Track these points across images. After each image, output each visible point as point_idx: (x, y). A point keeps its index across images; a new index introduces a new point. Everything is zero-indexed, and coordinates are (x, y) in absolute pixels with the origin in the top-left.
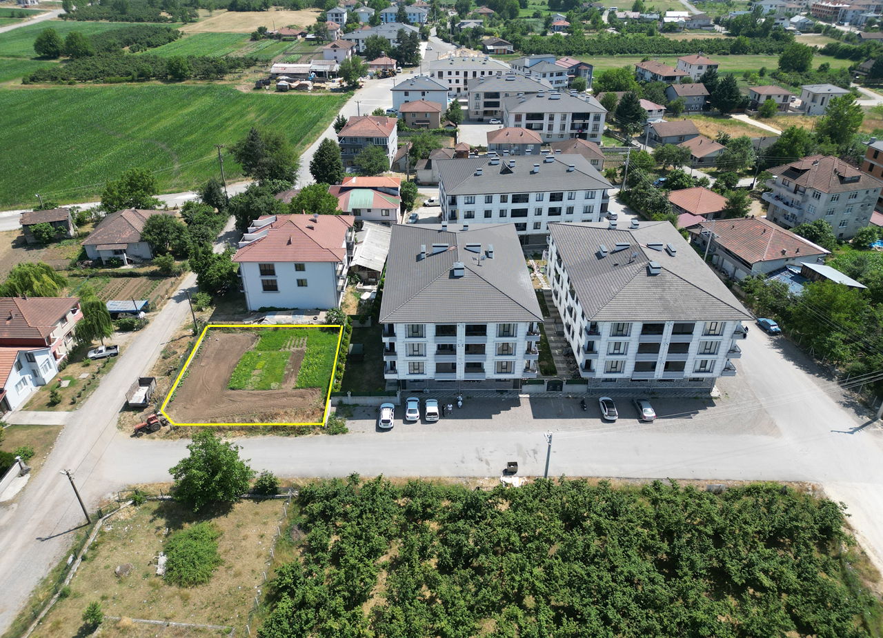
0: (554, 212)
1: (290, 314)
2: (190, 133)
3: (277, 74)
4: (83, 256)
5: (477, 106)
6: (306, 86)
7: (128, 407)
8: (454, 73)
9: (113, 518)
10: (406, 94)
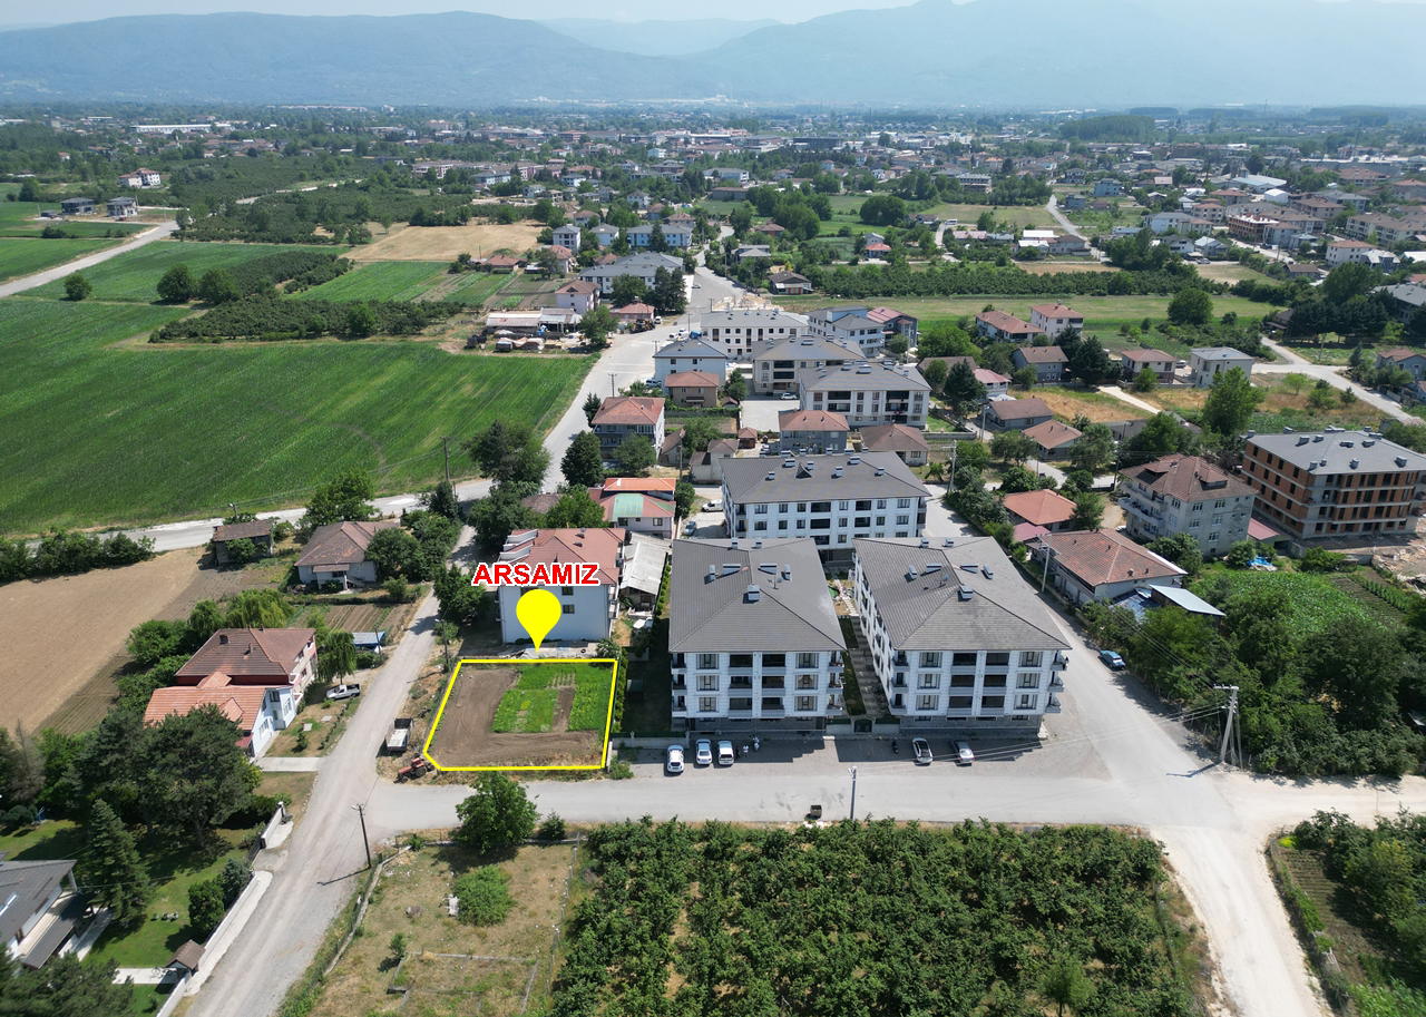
0: (861, 522)
1: (553, 647)
2: (391, 413)
3: (495, 327)
4: (294, 578)
5: (765, 378)
6: (537, 344)
7: (385, 750)
8: (733, 331)
9: (393, 863)
10: (673, 362)
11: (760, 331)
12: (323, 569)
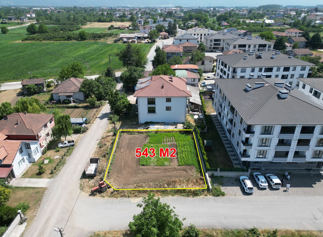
0: (284, 77)
1: (162, 125)
3: (122, 38)
4: (52, 99)
5: (211, 45)
10: (180, 41)
11: (205, 35)
12: (62, 94)
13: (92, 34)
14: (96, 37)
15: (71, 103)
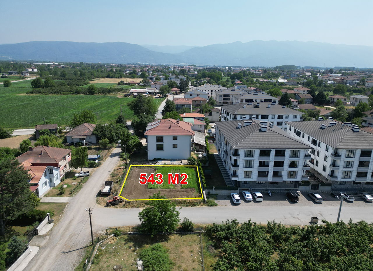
1: (169, 160)
3: (133, 93)
5: (220, 100)
10: (191, 95)
11: (215, 91)
12: (76, 137)
13: (101, 88)
14: (106, 91)
15: (83, 145)
